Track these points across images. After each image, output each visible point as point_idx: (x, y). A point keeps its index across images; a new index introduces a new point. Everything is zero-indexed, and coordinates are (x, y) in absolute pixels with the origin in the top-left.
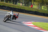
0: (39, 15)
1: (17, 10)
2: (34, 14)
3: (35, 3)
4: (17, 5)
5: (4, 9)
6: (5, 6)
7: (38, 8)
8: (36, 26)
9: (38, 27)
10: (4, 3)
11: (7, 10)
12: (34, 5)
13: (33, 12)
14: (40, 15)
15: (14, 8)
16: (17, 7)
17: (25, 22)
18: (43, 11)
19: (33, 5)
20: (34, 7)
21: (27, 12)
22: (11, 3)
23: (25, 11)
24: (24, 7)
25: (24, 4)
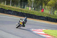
0: (51, 21)
1: (25, 15)
2: (45, 20)
3: (46, 7)
4: (25, 9)
5: (10, 14)
6: (11, 11)
7: (50, 13)
8: (47, 35)
9: (50, 36)
10: (10, 6)
11: (13, 15)
12: (46, 9)
13: (44, 17)
14: (53, 22)
15: (22, 12)
16: (25, 12)
17: (34, 30)
18: (56, 16)
19: (43, 9)
20: (46, 11)
21: (37, 17)
22: (18, 7)
23: (34, 17)
24: (34, 11)
25: (33, 9)
